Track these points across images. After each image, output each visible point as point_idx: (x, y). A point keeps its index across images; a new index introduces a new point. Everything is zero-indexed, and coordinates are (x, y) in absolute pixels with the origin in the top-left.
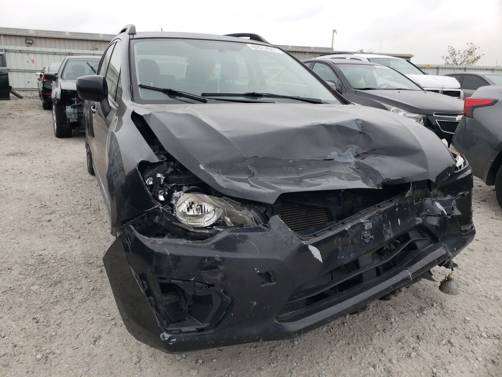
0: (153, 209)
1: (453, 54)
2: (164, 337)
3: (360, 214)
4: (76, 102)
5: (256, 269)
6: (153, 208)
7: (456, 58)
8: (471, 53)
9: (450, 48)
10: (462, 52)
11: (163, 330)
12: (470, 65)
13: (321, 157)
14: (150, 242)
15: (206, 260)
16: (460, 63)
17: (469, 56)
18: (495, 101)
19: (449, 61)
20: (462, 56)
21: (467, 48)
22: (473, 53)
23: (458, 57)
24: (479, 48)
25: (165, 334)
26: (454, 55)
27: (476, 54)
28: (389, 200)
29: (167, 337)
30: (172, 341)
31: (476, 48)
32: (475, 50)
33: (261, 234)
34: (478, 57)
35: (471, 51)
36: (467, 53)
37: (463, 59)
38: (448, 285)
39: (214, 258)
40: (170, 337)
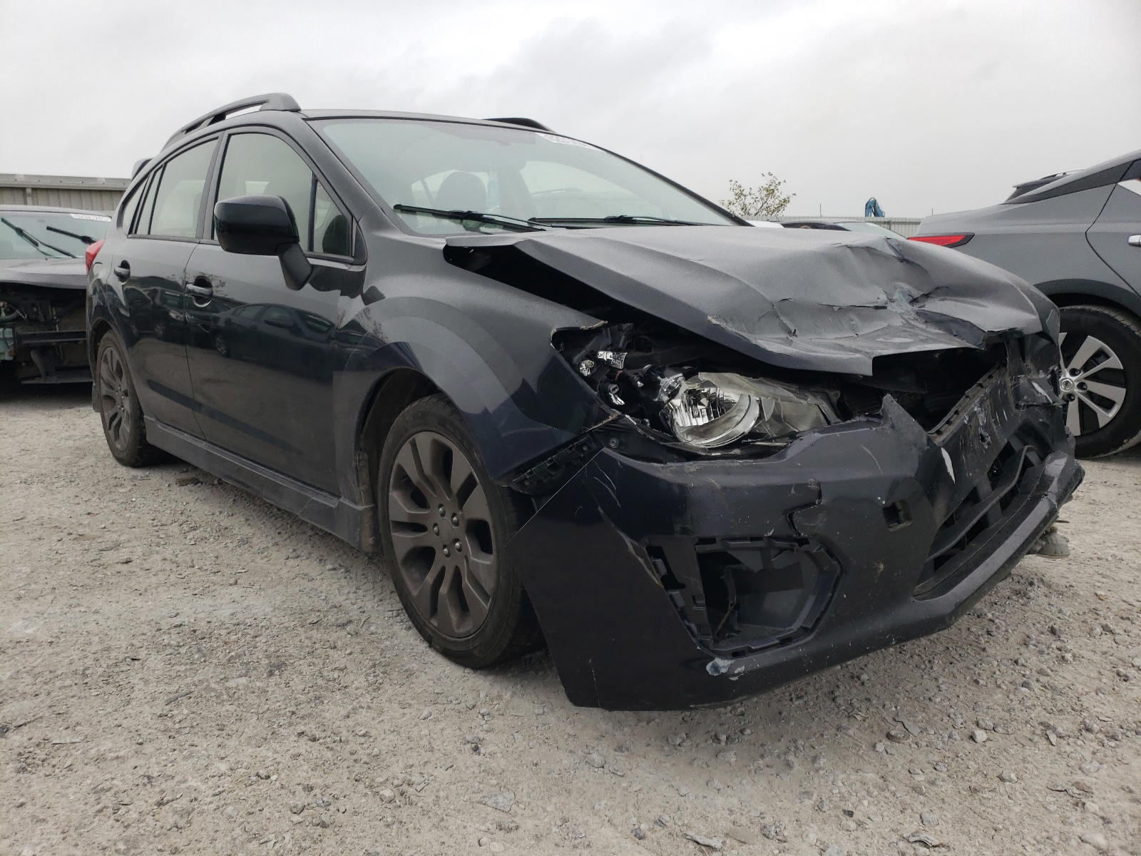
0: (606, 425)
1: (740, 195)
2: (716, 668)
3: (967, 397)
4: (5, 312)
5: (879, 498)
6: (605, 422)
7: (746, 202)
8: (770, 192)
9: (733, 183)
10: (755, 191)
11: (711, 654)
12: (773, 215)
13: (872, 303)
14: (671, 470)
15: (793, 491)
16: (755, 212)
17: (769, 199)
18: (966, 236)
19: (735, 209)
20: (757, 200)
21: (764, 182)
22: (776, 191)
23: (749, 200)
24: (785, 181)
25: (718, 661)
26: (743, 197)
27: (783, 192)
28: (987, 375)
29: (723, 667)
30: (736, 672)
31: (779, 183)
32: (778, 187)
33: (876, 430)
34: (785, 201)
35: (771, 188)
36: (765, 192)
37: (760, 205)
38: (1052, 541)
39: (807, 484)
40: (731, 665)
